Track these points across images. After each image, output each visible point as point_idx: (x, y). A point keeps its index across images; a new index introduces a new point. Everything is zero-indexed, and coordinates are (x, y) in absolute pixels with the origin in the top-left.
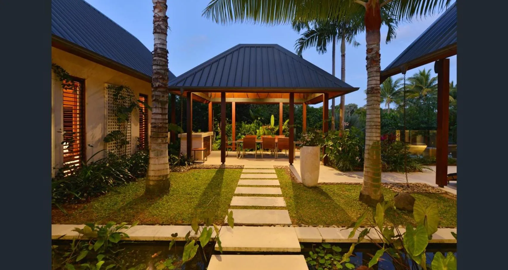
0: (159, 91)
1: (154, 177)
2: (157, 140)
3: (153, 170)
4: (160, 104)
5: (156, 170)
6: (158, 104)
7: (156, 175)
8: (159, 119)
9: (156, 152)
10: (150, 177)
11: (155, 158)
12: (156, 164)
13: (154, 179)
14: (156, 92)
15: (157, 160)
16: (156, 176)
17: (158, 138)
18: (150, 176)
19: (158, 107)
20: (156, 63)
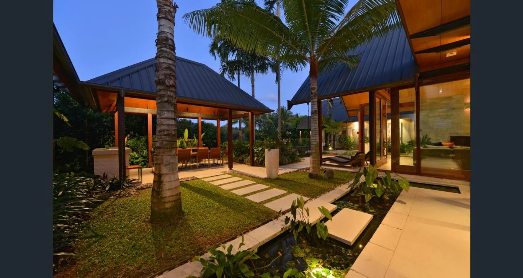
0: (172, 91)
1: (171, 197)
2: (171, 151)
3: (169, 189)
4: (173, 107)
5: (173, 189)
6: (171, 106)
7: (173, 194)
8: (172, 125)
9: (171, 165)
10: (166, 199)
11: (170, 173)
12: (172, 181)
13: (171, 200)
14: (168, 92)
15: (172, 176)
16: (174, 196)
17: (172, 148)
18: (166, 197)
19: (171, 111)
20: (167, 55)
